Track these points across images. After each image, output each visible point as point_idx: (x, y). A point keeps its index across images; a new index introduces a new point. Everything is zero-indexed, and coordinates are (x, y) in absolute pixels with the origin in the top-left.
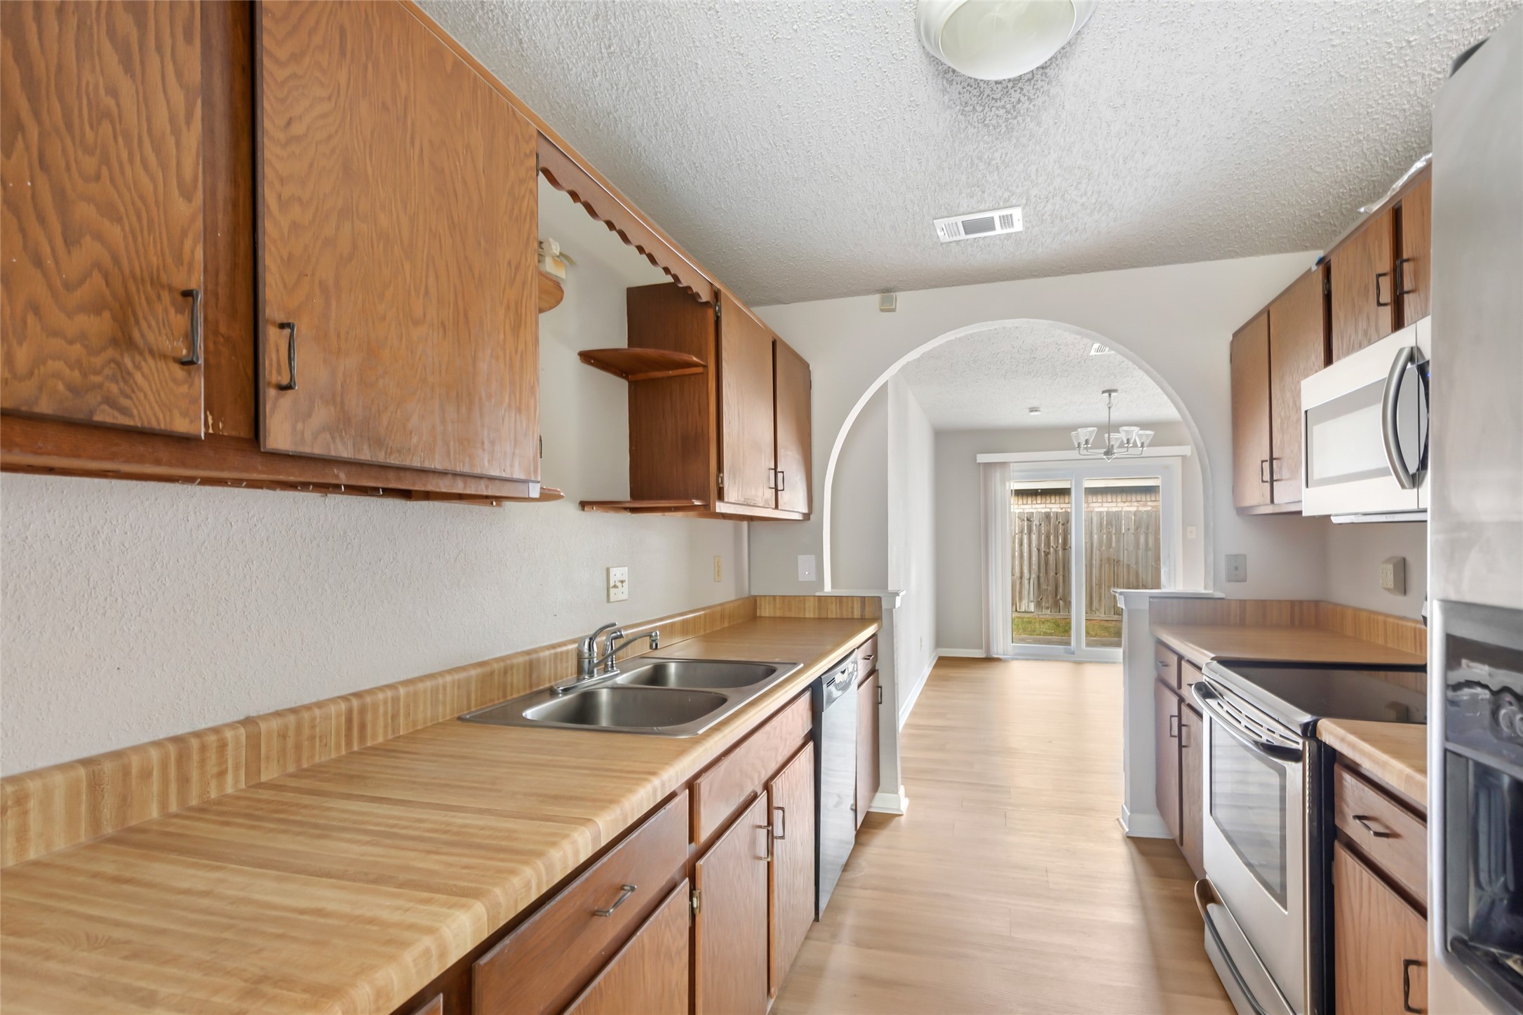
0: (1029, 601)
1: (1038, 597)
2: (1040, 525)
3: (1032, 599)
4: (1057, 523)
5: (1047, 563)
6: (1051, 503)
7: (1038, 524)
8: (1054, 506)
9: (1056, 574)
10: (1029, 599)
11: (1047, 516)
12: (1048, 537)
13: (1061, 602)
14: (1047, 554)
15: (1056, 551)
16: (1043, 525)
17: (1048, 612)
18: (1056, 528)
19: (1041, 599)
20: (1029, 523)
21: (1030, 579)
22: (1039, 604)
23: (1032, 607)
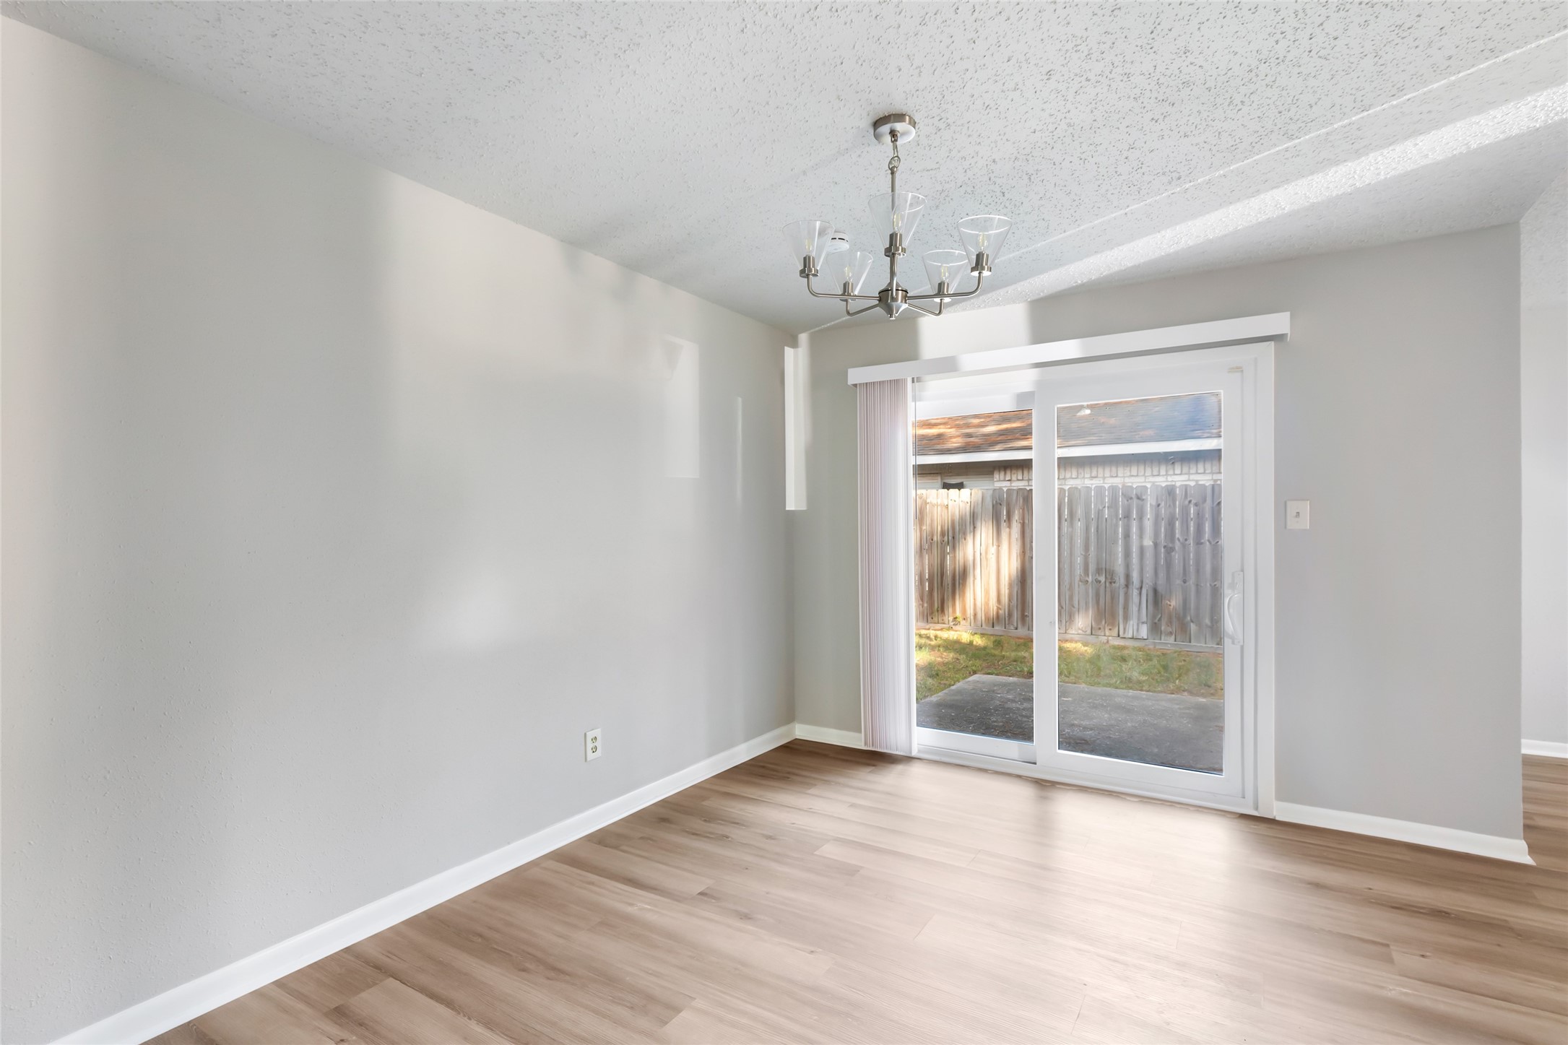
0: (1140, 622)
1: (1154, 617)
2: (1159, 505)
3: (1144, 619)
4: (1187, 502)
5: (1169, 564)
6: (1197, 473)
7: (1154, 503)
8: (1198, 477)
9: (1185, 582)
10: (1139, 619)
11: (1170, 491)
12: (1171, 525)
13: (1193, 627)
14: (1169, 550)
15: (1184, 546)
16: (1163, 504)
17: (1171, 640)
18: (1185, 511)
19: (1160, 620)
20: (1140, 502)
21: (1141, 588)
22: (1155, 628)
23: (1144, 631)
